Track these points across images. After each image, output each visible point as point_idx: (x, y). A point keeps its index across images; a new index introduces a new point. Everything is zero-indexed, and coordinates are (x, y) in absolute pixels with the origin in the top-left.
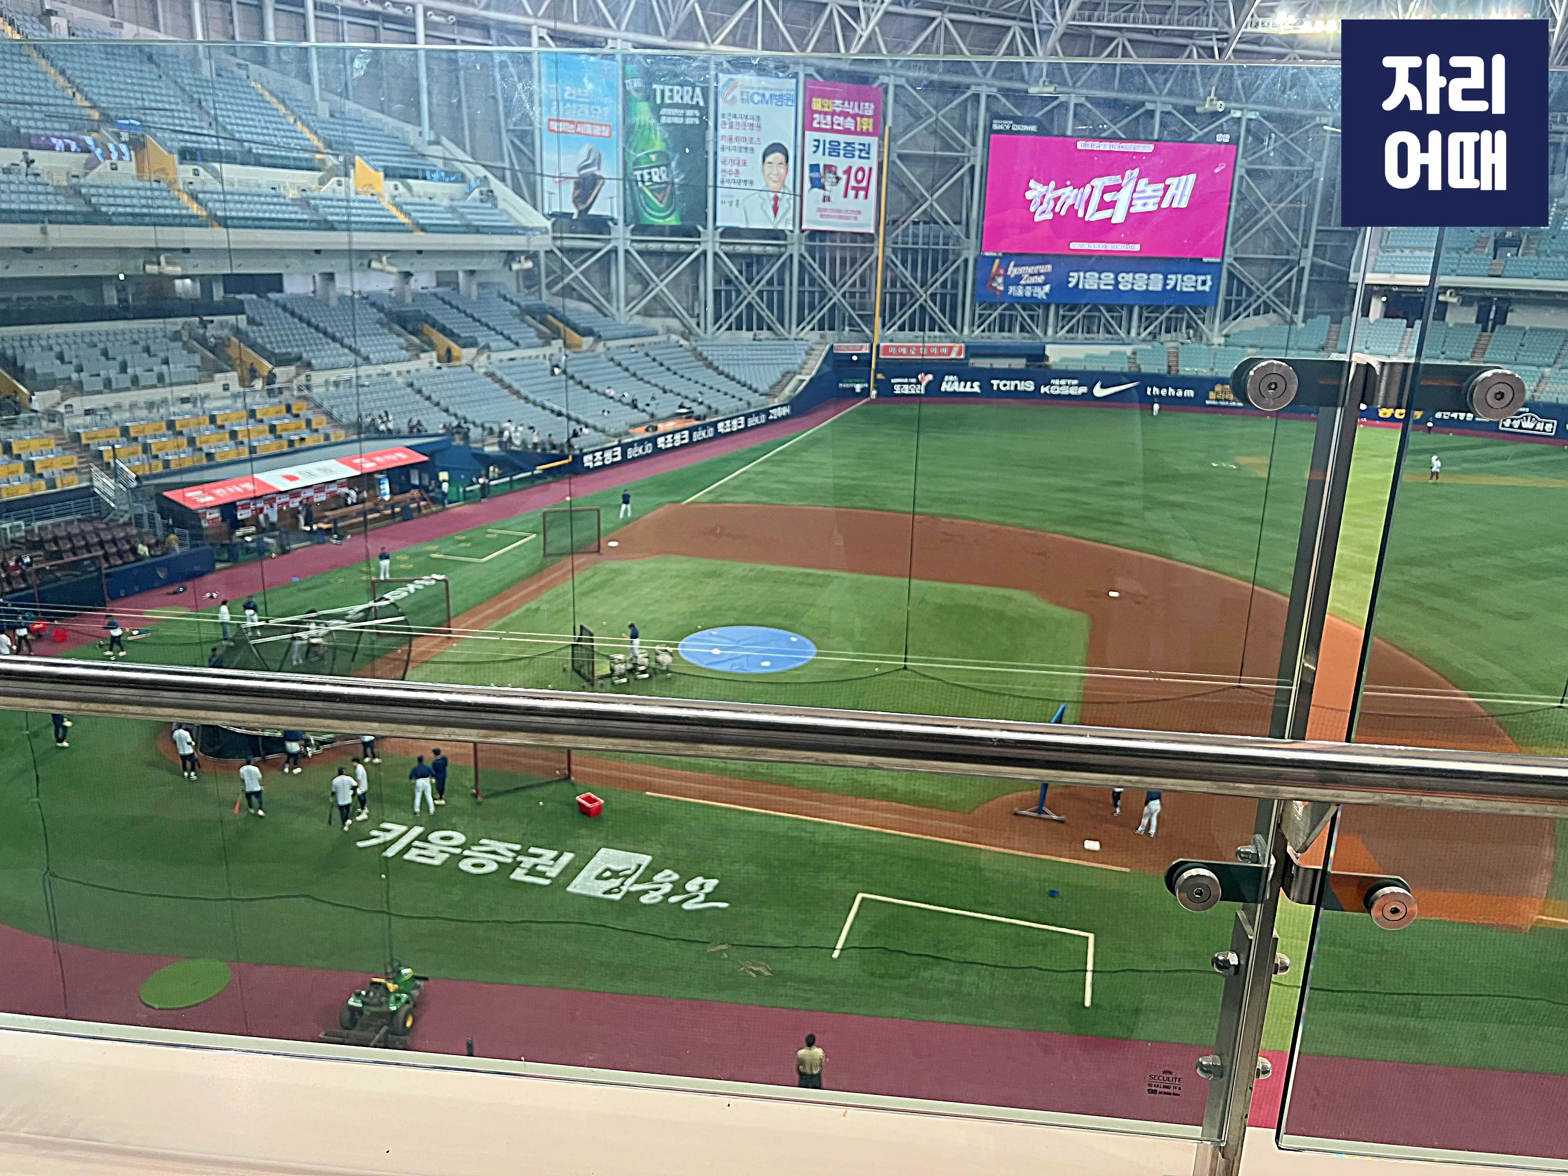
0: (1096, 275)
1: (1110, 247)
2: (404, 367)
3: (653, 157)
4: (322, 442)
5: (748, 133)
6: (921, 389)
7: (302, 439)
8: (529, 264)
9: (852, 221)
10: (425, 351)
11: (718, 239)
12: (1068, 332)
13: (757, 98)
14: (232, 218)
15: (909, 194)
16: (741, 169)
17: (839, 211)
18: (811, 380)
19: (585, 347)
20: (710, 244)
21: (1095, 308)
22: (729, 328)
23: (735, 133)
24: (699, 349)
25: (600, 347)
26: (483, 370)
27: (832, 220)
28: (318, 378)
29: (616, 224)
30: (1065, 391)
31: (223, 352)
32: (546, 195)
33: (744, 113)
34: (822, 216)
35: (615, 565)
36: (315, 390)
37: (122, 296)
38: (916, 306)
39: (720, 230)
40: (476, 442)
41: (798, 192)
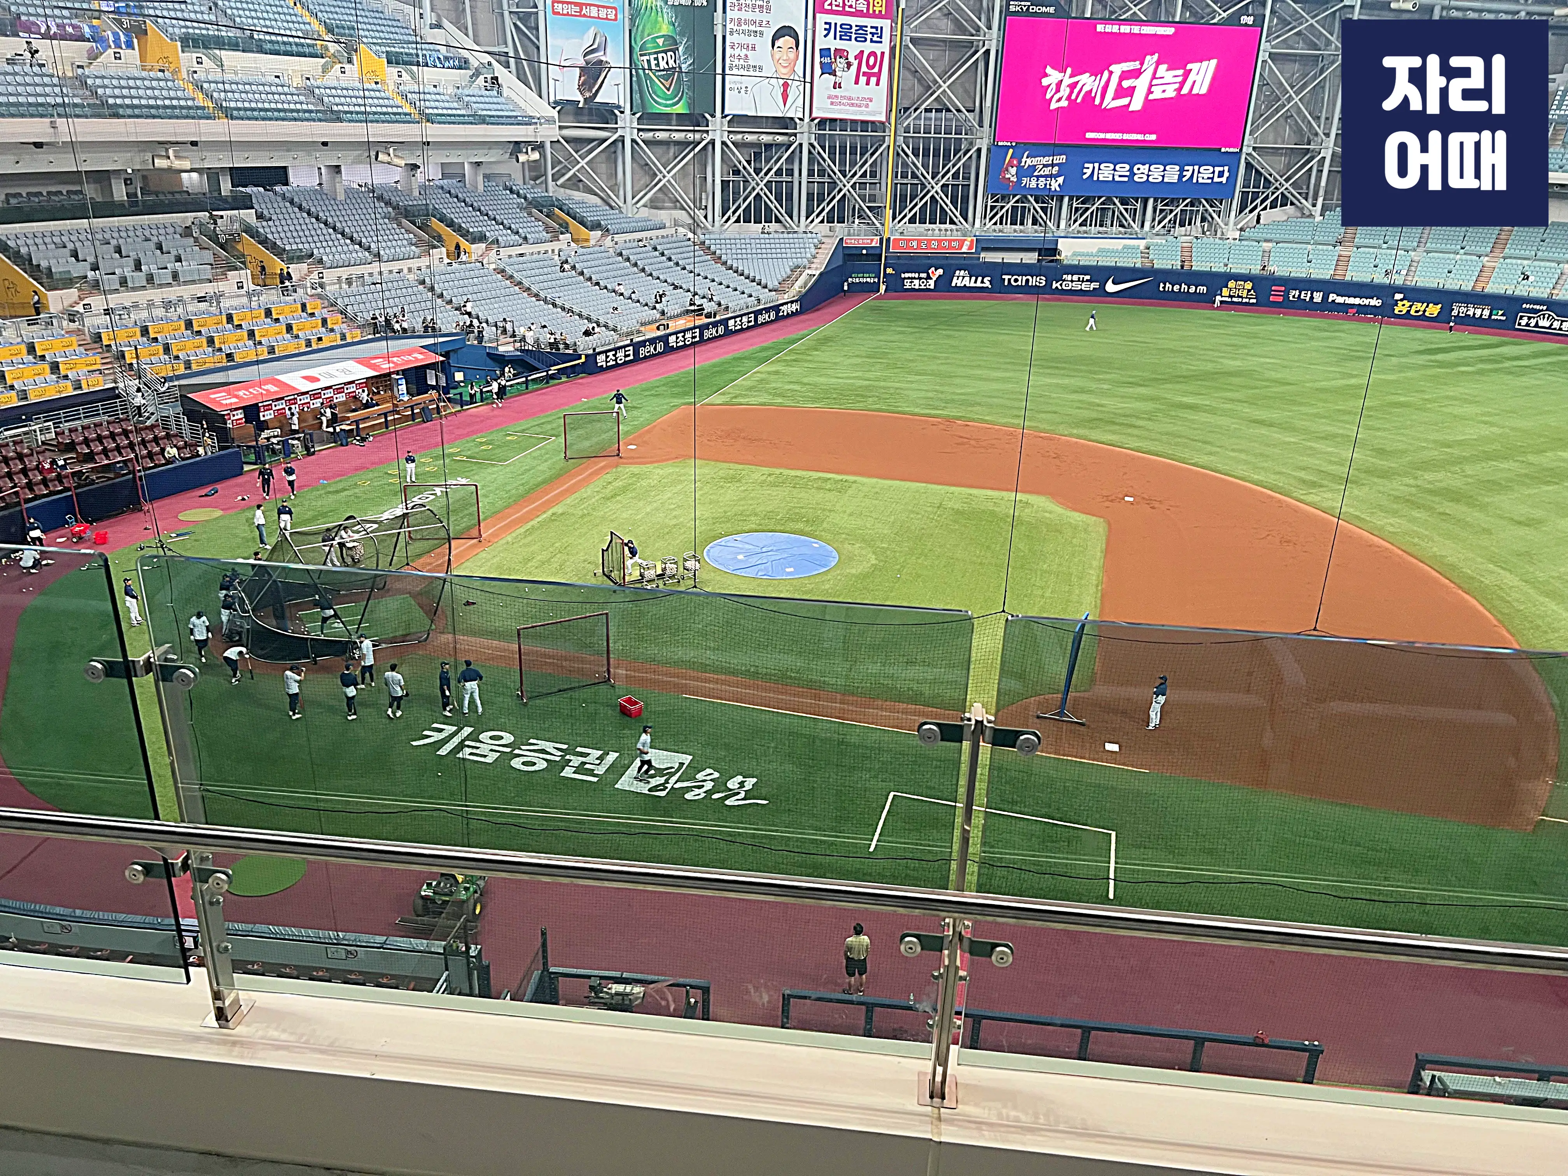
0: (1112, 166)
1: (1126, 136)
2: (414, 264)
3: (660, 41)
4: (339, 342)
5: (757, 16)
6: (931, 284)
7: (320, 339)
8: (536, 156)
9: (863, 108)
10: (435, 247)
11: (726, 128)
12: (1080, 225)
14: (239, 109)
15: (921, 80)
16: (750, 53)
17: (850, 98)
18: (821, 274)
19: (592, 242)
20: (718, 132)
21: (1109, 200)
22: (738, 221)
23: (744, 15)
24: (707, 242)
25: (608, 241)
26: (493, 266)
27: (842, 107)
28: (330, 275)
29: (622, 112)
30: (1077, 286)
31: (234, 248)
32: (551, 82)
34: (832, 103)
35: (635, 469)
36: (328, 288)
37: (132, 191)
38: (928, 197)
39: (728, 118)
40: (490, 341)
41: (808, 79)
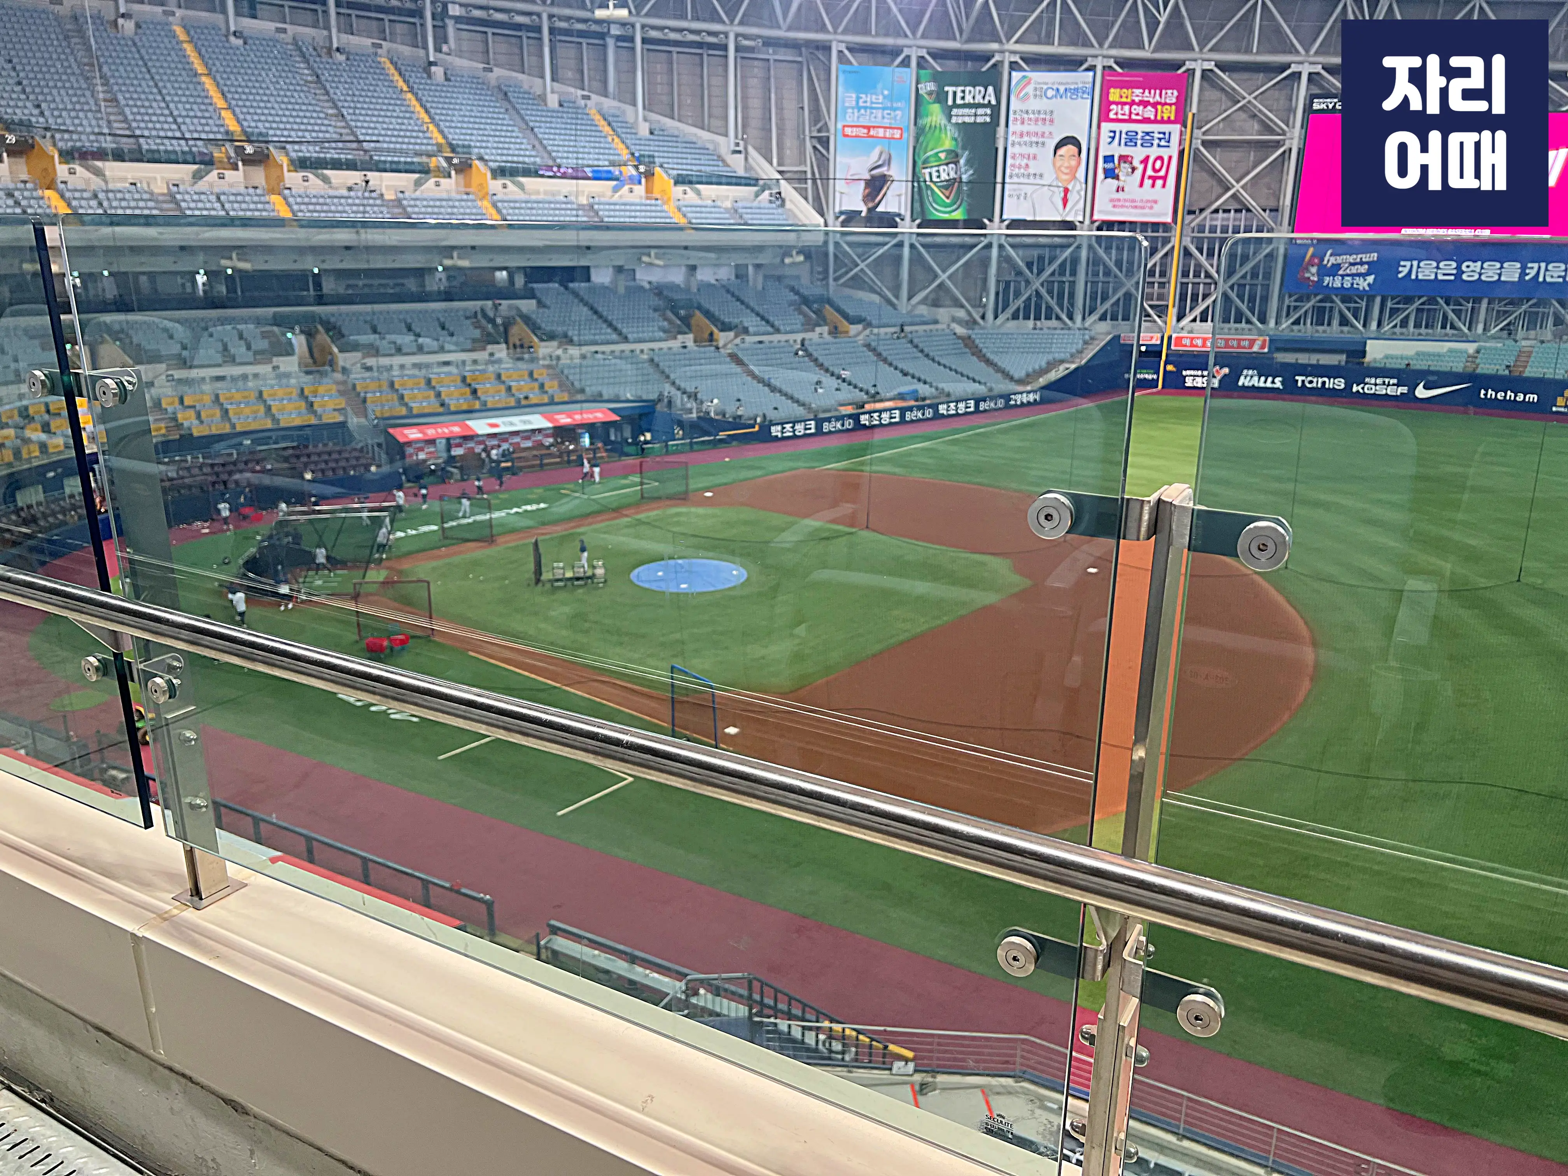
0: (1435, 264)
3: (942, 156)
4: (545, 401)
5: (1039, 128)
6: (1216, 383)
8: (801, 258)
9: (1147, 211)
10: (683, 333)
11: (1004, 231)
12: (1396, 327)
13: (1050, 93)
16: (1031, 163)
17: (1133, 201)
18: (1076, 369)
19: (850, 333)
20: (995, 236)
21: (1432, 300)
22: (1015, 318)
23: (1025, 128)
25: (864, 334)
26: (728, 351)
27: (1125, 210)
30: (1382, 391)
33: (1036, 108)
34: (1114, 206)
36: (564, 361)
39: (1006, 223)
40: (680, 410)
41: (1090, 183)
